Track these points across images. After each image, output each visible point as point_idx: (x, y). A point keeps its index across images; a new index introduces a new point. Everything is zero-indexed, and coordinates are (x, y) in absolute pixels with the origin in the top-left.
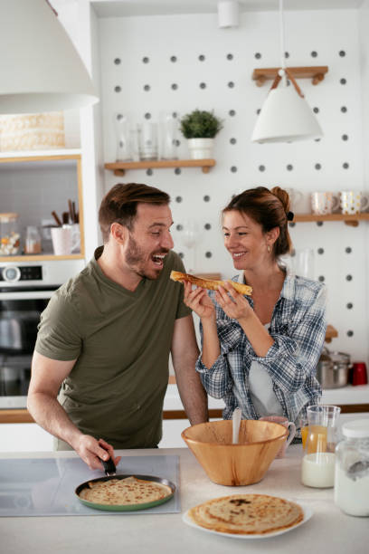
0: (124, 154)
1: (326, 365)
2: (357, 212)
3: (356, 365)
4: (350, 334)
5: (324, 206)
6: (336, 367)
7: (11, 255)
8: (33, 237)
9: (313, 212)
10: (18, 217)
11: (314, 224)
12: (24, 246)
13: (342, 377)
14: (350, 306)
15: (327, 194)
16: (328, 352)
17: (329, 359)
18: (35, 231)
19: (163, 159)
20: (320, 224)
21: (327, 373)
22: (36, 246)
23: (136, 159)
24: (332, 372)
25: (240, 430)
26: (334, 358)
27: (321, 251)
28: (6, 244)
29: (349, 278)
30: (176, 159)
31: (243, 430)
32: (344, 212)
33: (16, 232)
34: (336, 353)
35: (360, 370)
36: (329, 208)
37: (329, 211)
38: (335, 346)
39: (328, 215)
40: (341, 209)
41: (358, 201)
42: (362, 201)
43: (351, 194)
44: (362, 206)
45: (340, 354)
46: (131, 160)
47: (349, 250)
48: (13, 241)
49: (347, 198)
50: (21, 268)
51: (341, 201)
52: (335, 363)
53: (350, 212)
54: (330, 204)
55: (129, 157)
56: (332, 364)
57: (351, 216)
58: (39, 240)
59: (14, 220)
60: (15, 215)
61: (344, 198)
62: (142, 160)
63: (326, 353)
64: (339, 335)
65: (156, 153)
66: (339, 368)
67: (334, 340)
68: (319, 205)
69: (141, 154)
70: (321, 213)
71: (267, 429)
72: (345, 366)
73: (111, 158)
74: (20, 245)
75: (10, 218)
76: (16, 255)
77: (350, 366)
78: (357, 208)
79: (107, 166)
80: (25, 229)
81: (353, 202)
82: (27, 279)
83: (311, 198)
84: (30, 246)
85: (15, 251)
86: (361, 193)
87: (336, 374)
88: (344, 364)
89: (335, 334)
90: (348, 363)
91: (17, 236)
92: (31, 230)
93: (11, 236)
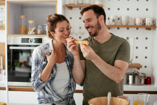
0: (72, 2)
1: (137, 77)
2: (151, 25)
3: (148, 78)
4: (146, 67)
5: (140, 23)
6: (141, 78)
7: (32, 34)
8: (40, 29)
9: (135, 24)
10: (35, 22)
11: (135, 29)
12: (37, 32)
13: (143, 82)
14: (146, 57)
15: (141, 18)
16: (138, 73)
17: (138, 75)
18: (41, 27)
19: (85, 4)
20: (137, 29)
21: (138, 80)
22: (41, 32)
23: (76, 4)
24: (139, 80)
25: (111, 101)
26: (140, 75)
27: (137, 38)
28: (31, 31)
29: (146, 48)
30: (90, 4)
31: (112, 101)
32: (146, 25)
33: (34, 27)
34: (141, 73)
35: (148, 79)
36: (141, 23)
37: (141, 24)
38: (141, 71)
39: (141, 25)
40: (145, 24)
41: (151, 21)
42: (152, 21)
43: (149, 19)
44: (153, 23)
45: (142, 73)
46: (74, 4)
47: (147, 38)
48: (33, 30)
49: (148, 20)
50: (35, 39)
51: (145, 21)
52: (141, 77)
53: (149, 25)
54: (142, 22)
55: (74, 3)
56: (140, 77)
57: (149, 26)
58: (42, 30)
59: (34, 23)
60: (34, 21)
61: (146, 20)
62: (78, 4)
63: (137, 73)
64: (143, 67)
65: (83, 2)
66: (142, 78)
67: (141, 69)
68: (138, 22)
69: (78, 2)
70: (139, 25)
71: (121, 101)
72: (144, 78)
73: (68, 3)
74: (35, 31)
75: (33, 22)
76: (34, 34)
77: (146, 78)
78: (151, 24)
79: (66, 6)
80: (38, 26)
81: (150, 22)
82: (37, 43)
83: (135, 20)
84: (39, 31)
85: (34, 33)
86: (152, 19)
87: (141, 80)
88: (143, 77)
89: (141, 67)
90: (145, 77)
91: (35, 28)
92: (40, 27)
93: (32, 28)
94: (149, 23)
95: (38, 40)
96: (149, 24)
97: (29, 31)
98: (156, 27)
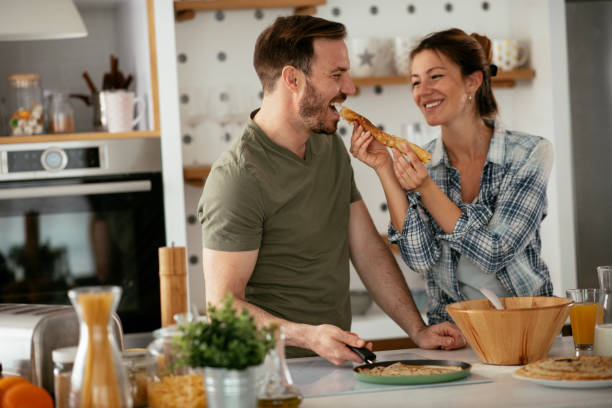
94: (505, 58)
95: (80, 153)
96: (508, 63)
97: (20, 122)
98: (533, 74)
